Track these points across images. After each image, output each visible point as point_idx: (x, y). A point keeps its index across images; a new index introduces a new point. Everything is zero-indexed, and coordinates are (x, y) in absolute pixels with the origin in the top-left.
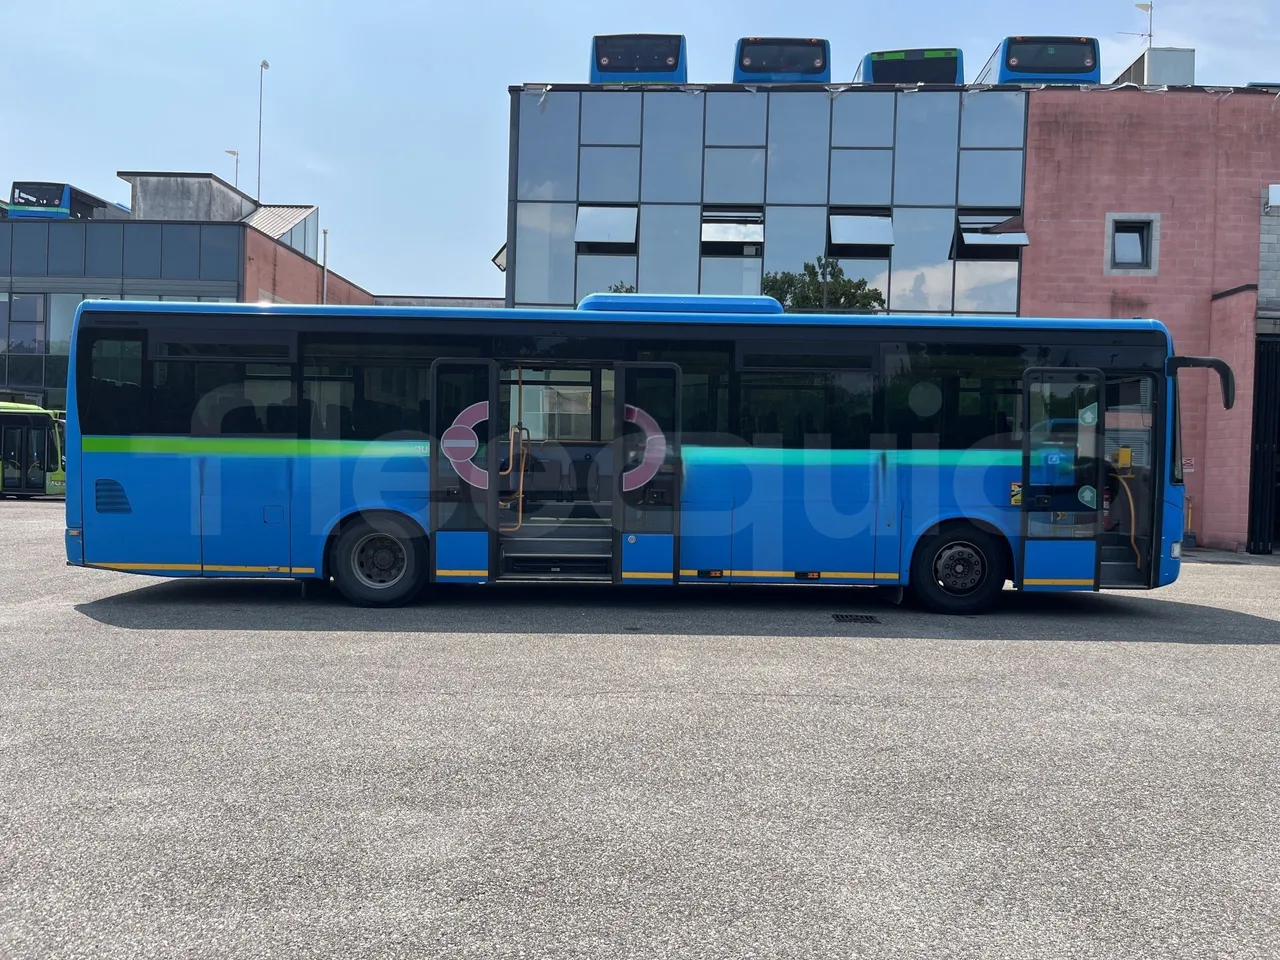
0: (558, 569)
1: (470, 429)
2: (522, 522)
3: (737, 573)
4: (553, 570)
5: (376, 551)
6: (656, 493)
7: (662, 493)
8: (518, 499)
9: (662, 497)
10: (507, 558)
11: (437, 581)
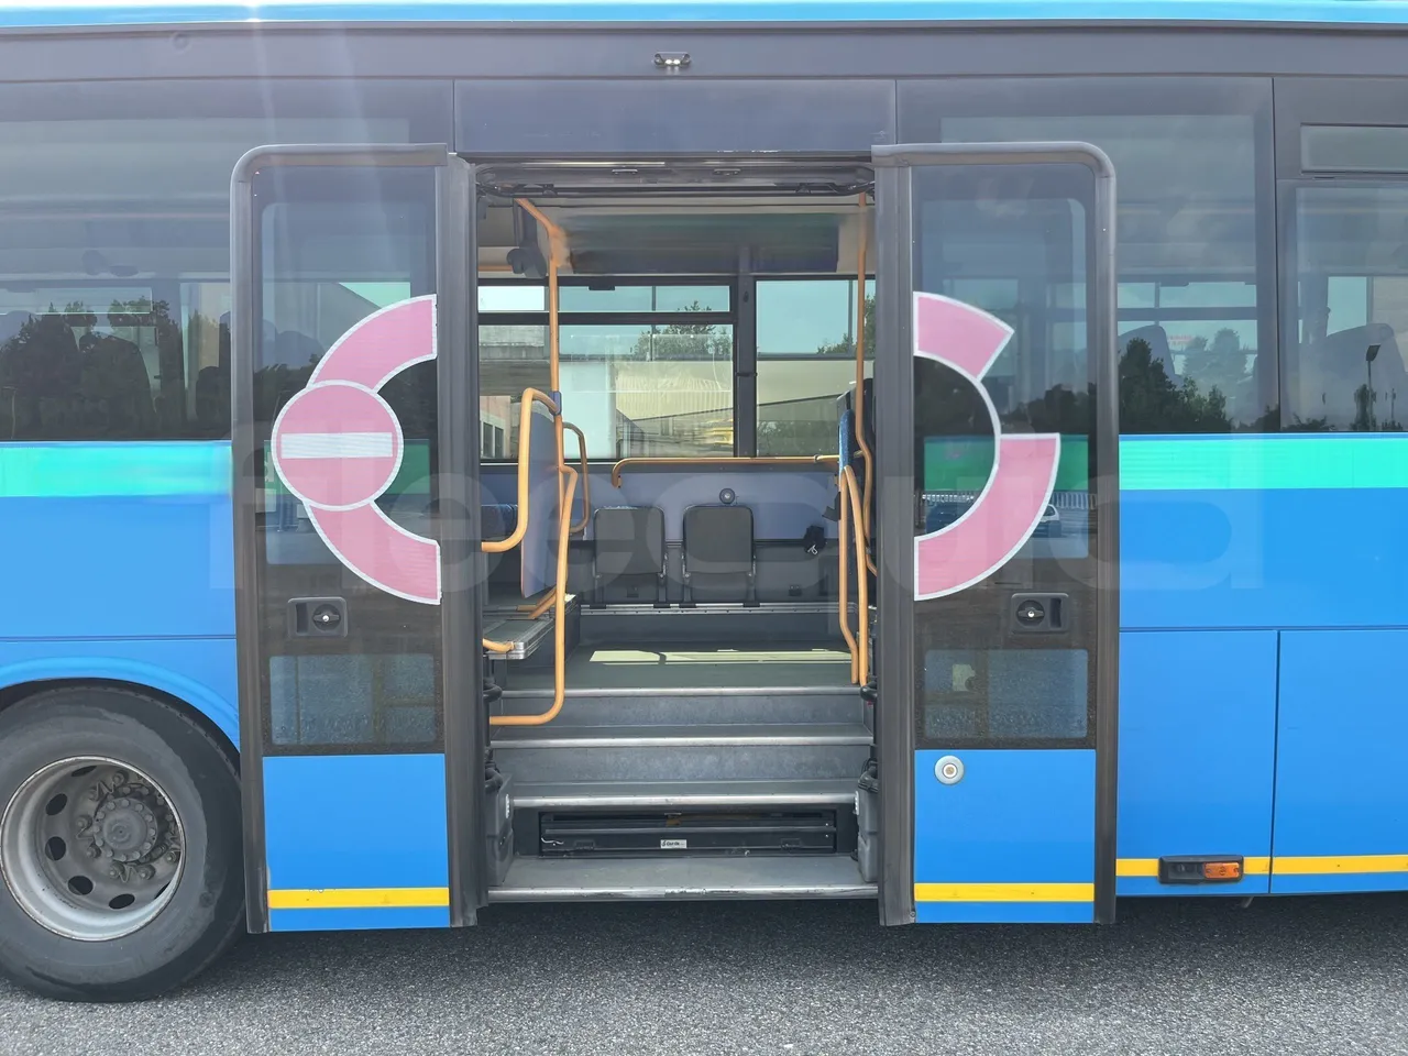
0: (683, 844)
1: (374, 392)
2: (567, 685)
3: (1286, 866)
4: (665, 845)
5: (103, 800)
6: (1036, 604)
7: (1056, 602)
8: (552, 612)
9: (1056, 619)
10: (519, 812)
11: (273, 926)
